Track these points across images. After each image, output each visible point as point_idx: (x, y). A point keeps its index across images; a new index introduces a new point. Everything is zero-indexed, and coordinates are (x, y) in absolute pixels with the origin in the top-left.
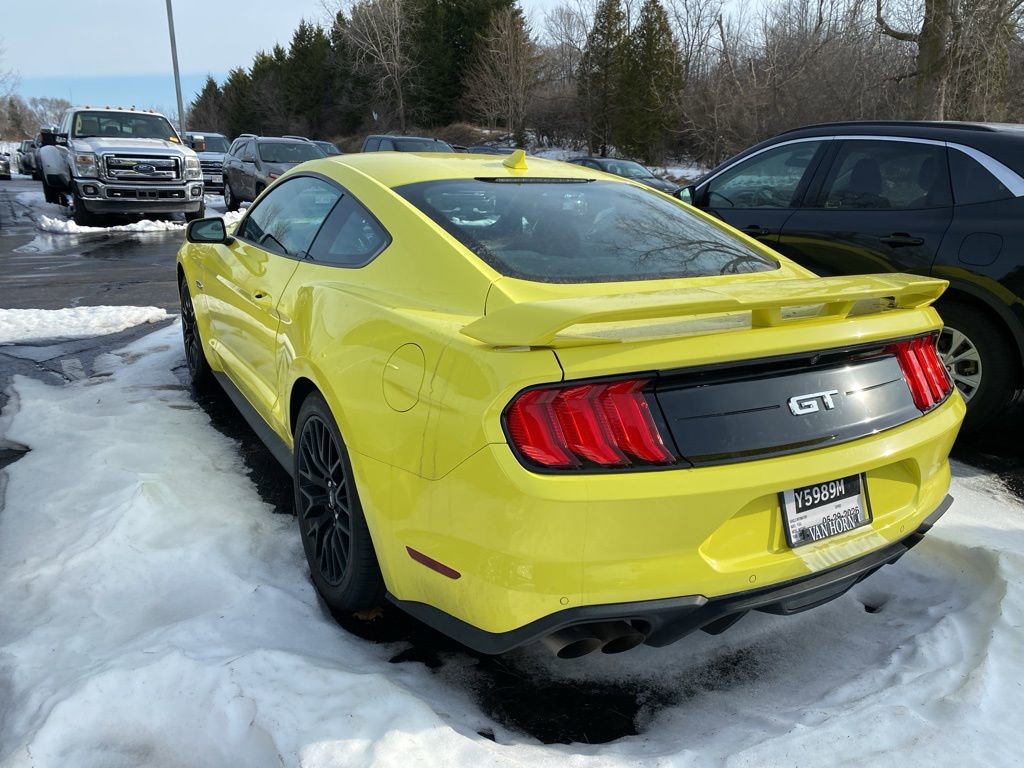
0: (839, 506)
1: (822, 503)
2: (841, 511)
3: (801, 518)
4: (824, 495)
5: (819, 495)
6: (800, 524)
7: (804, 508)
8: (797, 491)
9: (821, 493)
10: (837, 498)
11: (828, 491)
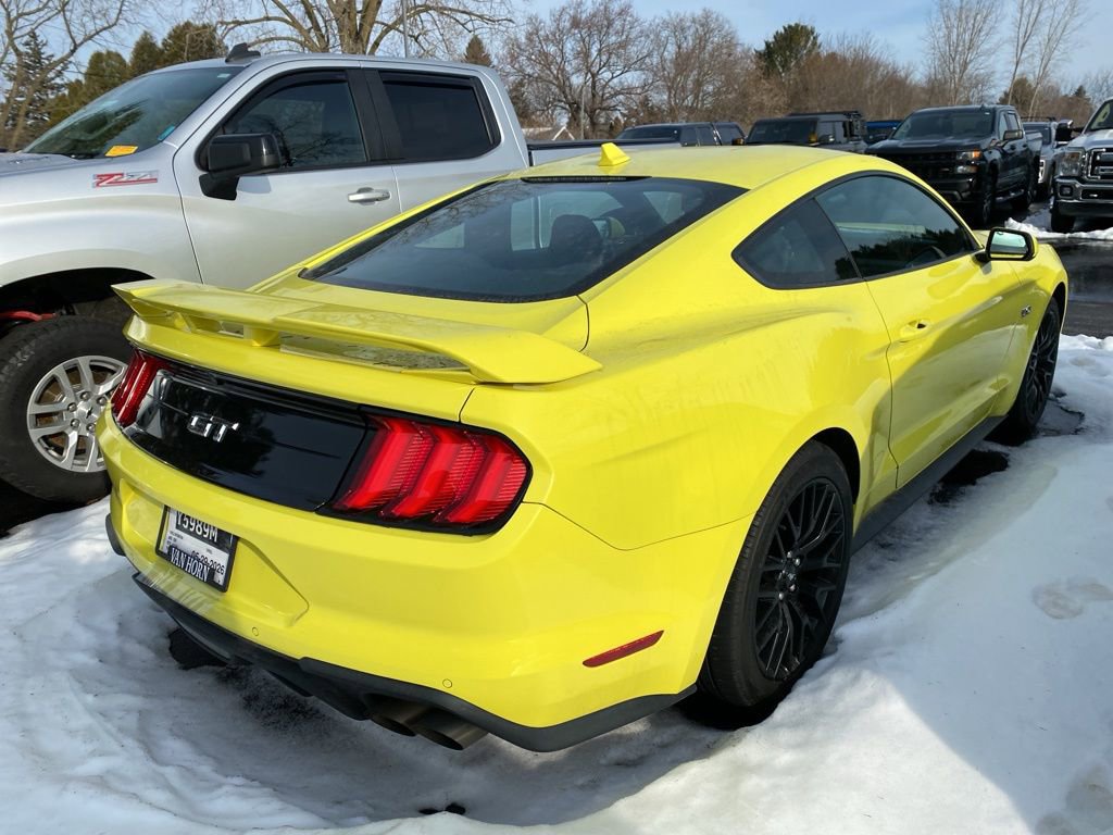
1: (196, 536)
2: (209, 558)
3: (178, 536)
4: (199, 530)
5: (194, 524)
7: (181, 527)
10: (209, 541)
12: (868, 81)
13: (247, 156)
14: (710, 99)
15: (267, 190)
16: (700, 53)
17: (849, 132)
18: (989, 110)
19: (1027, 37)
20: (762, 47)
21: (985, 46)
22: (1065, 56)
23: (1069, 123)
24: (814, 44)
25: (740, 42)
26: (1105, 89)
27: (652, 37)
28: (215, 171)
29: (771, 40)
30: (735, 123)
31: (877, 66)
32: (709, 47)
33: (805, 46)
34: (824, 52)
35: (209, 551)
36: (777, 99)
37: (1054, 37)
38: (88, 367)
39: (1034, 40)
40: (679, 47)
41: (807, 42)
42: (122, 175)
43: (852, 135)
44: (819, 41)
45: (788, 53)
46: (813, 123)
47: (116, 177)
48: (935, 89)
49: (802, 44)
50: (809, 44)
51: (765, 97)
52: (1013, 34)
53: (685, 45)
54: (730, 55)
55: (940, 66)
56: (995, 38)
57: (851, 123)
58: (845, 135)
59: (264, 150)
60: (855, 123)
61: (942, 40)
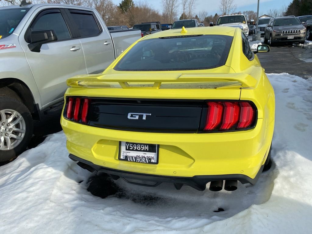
0: (145, 154)
1: (137, 150)
2: (146, 156)
3: (128, 152)
4: (139, 148)
5: (136, 147)
6: (126, 154)
7: (129, 149)
8: (127, 143)
9: (137, 147)
10: (144, 151)
11: (140, 147)
12: (148, 14)
13: (46, 37)
14: (107, 20)
15: (48, 48)
16: (102, 7)
17: (158, 27)
18: (193, 20)
19: (185, 3)
20: (119, 5)
21: (176, 5)
22: (194, 7)
23: (213, 23)
24: (133, 4)
25: (113, 3)
26: (204, 15)
27: (87, 2)
28: (33, 43)
29: (121, 3)
30: (126, 26)
31: (150, 10)
32: (105, 5)
33: (130, 5)
34: (135, 6)
35: (144, 154)
36: (126, 20)
37: (191, 3)
38: (4, 113)
39: (187, 3)
40: (96, 5)
41: (131, 4)
42: (4, 45)
43: (159, 28)
44: (134, 4)
45: (126, 7)
46: (150, 25)
47: (3, 46)
48: (165, 16)
49: (130, 4)
50: (132, 4)
51: (123, 19)
52: (182, 2)
53: (97, 4)
54: (111, 7)
55: (166, 10)
56: (178, 3)
57: (158, 25)
58: (157, 28)
59: (52, 35)
60: (159, 25)
61: (166, 3)
